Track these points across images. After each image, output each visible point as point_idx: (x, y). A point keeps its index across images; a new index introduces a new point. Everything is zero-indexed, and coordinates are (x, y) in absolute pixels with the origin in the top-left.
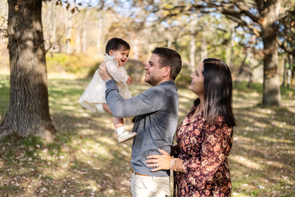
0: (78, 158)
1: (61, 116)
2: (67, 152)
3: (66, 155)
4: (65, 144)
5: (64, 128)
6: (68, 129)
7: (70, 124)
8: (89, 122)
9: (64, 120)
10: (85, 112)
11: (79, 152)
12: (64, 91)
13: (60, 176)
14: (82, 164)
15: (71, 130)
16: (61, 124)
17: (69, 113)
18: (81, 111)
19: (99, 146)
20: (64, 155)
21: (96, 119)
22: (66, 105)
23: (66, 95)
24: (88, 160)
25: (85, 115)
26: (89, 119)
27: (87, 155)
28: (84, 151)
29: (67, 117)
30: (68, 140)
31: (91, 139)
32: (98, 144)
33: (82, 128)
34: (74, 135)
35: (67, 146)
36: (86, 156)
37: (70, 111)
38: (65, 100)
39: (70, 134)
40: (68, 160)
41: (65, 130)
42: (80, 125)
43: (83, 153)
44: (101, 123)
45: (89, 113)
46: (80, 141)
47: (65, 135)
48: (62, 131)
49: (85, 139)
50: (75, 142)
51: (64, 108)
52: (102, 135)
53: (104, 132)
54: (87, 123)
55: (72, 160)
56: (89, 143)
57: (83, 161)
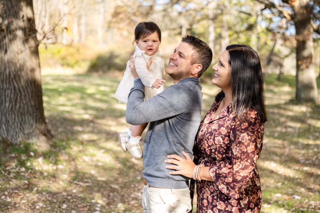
0: (79, 167)
1: (58, 118)
2: (66, 161)
3: (64, 164)
4: (64, 151)
5: (61, 132)
6: (66, 133)
7: (68, 128)
8: (91, 124)
9: (62, 123)
10: (86, 114)
11: (80, 160)
12: (60, 89)
13: (59, 189)
14: (84, 174)
15: (70, 135)
16: (58, 127)
17: (67, 115)
18: (82, 111)
19: (103, 153)
20: (62, 164)
21: (99, 121)
22: (63, 105)
23: (63, 94)
24: (91, 170)
25: (86, 117)
26: (92, 121)
27: (90, 163)
28: (87, 159)
29: (65, 119)
30: (67, 146)
31: (94, 145)
32: (102, 151)
33: (83, 132)
34: (73, 140)
35: (66, 153)
36: (88, 165)
37: (68, 112)
38: (62, 99)
39: (68, 139)
40: (67, 170)
41: (63, 134)
42: (79, 128)
43: (85, 161)
44: (106, 125)
45: (90, 115)
46: (81, 148)
47: (63, 141)
48: (59, 136)
49: (86, 145)
50: (75, 149)
51: (62, 108)
52: (107, 140)
53: (109, 137)
54: (88, 126)
55: (72, 170)
56: (91, 150)
57: (86, 171)
